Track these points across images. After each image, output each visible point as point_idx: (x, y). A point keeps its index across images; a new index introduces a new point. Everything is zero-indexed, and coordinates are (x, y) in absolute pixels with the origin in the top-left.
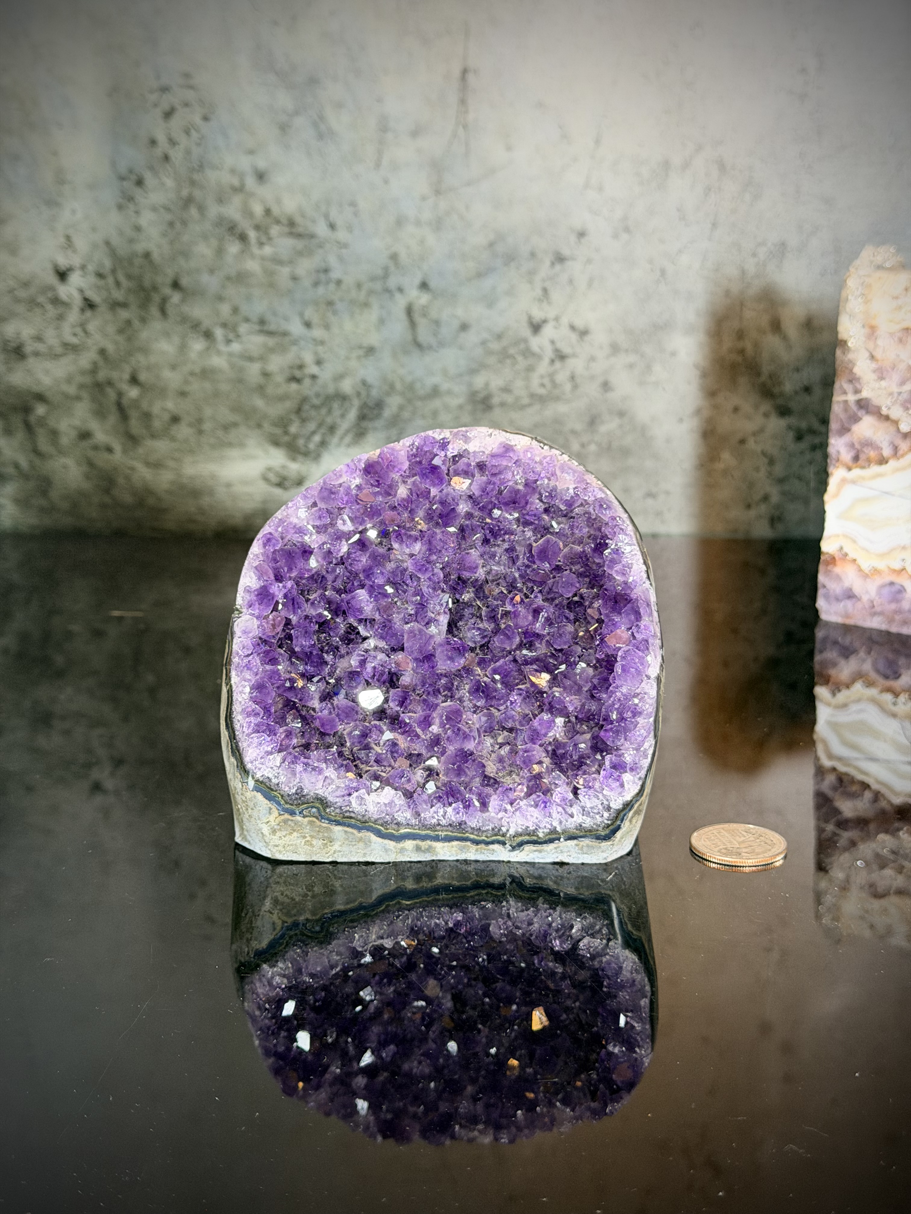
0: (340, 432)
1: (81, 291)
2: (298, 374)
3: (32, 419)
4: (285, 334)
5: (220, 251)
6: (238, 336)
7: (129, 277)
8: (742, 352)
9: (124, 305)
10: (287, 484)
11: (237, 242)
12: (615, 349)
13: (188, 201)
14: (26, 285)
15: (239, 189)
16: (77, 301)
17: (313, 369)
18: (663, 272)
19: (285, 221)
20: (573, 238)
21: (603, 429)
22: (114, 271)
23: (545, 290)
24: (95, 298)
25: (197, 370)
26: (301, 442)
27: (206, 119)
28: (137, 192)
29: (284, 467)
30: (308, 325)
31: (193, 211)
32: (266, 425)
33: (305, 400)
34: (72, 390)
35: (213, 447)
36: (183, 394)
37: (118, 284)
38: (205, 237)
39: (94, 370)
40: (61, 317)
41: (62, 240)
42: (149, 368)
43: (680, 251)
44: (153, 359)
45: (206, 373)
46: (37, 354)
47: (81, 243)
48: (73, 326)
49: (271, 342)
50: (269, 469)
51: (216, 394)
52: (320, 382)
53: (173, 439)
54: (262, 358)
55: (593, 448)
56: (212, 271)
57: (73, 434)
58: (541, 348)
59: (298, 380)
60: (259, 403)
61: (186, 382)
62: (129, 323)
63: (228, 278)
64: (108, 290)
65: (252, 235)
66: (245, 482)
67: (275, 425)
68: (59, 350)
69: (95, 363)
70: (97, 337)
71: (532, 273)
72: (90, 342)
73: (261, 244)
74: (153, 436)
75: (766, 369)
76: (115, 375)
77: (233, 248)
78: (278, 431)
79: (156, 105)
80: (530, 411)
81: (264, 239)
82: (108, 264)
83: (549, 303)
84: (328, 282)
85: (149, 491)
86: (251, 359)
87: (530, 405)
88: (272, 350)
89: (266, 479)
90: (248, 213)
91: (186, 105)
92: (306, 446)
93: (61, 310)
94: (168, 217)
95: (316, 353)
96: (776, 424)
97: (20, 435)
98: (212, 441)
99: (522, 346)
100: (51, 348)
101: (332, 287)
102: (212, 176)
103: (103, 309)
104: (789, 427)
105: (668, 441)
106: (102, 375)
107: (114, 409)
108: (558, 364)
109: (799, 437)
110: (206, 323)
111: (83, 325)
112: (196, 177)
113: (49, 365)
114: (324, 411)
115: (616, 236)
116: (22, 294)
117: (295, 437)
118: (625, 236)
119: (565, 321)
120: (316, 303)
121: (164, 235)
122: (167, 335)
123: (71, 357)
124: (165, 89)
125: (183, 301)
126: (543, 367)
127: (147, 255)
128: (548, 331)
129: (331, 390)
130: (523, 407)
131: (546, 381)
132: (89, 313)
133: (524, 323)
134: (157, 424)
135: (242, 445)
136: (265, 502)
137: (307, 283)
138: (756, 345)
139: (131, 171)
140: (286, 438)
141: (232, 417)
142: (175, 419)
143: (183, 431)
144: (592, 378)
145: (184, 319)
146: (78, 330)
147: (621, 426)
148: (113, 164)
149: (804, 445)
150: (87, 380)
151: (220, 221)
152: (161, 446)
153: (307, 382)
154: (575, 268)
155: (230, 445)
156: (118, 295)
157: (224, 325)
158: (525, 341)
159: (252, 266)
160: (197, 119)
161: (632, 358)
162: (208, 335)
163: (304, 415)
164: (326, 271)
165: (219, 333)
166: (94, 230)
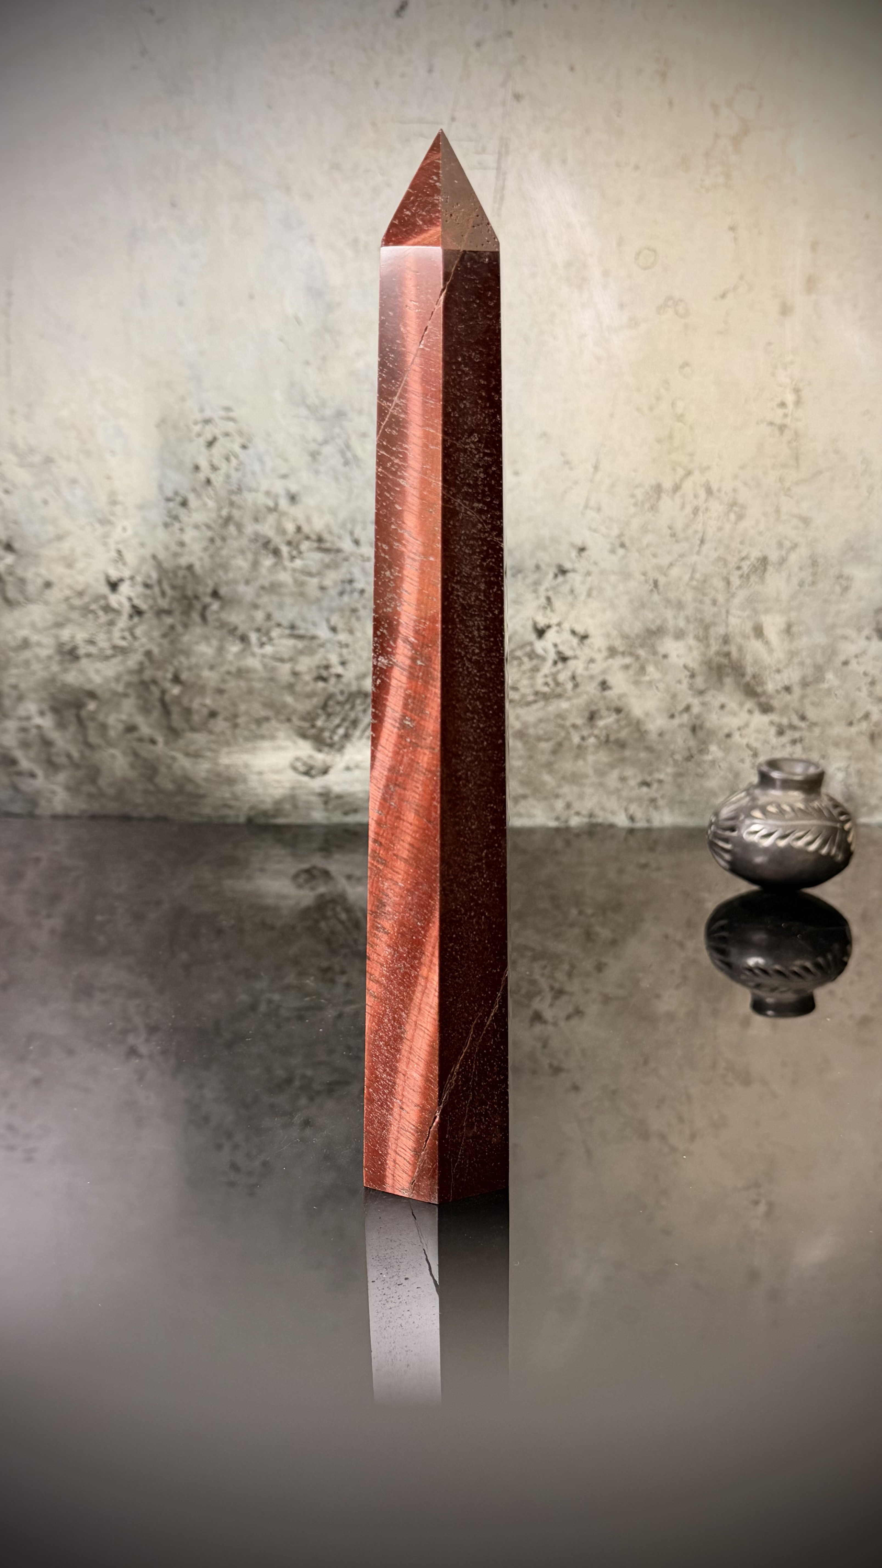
0: (362, 726)
1: (130, 599)
2: (324, 673)
3: (83, 713)
4: (313, 638)
5: (255, 564)
6: (271, 639)
7: (174, 587)
8: (728, 655)
9: (169, 612)
10: (313, 772)
11: (271, 556)
12: (612, 652)
13: (228, 520)
14: (81, 594)
15: (274, 509)
16: (127, 608)
17: (339, 670)
18: (656, 583)
19: (314, 537)
20: (574, 554)
21: (601, 723)
22: (160, 582)
23: (548, 599)
24: (143, 606)
25: (233, 669)
26: (326, 734)
27: (244, 447)
28: (182, 513)
29: (311, 757)
30: (334, 630)
31: (232, 529)
32: (295, 719)
33: (330, 696)
34: (120, 688)
35: (247, 739)
36: (220, 692)
37: (163, 594)
38: (242, 552)
39: (141, 670)
40: (111, 623)
41: (114, 554)
42: (190, 669)
43: (671, 565)
44: (193, 660)
45: (241, 673)
46: (88, 655)
47: (130, 557)
48: (122, 630)
49: (300, 645)
50: (298, 759)
51: (250, 691)
52: (344, 680)
53: (211, 732)
54: (291, 659)
55: (592, 740)
56: (247, 582)
57: (121, 727)
58: (545, 650)
59: (324, 679)
60: (289, 699)
61: (224, 681)
62: (172, 627)
63: (263, 588)
64: (154, 599)
65: (285, 549)
66: (277, 772)
67: (303, 719)
68: (109, 652)
69: (141, 664)
70: (144, 640)
71: (537, 583)
72: (136, 644)
73: (292, 558)
74: (193, 729)
75: (750, 670)
76: (159, 674)
77: (268, 562)
78: (306, 725)
79: (199, 435)
80: (535, 707)
81: (295, 553)
82: (154, 575)
83: (552, 611)
84: (352, 592)
85: (188, 779)
86: (282, 660)
87: (535, 702)
88: (301, 652)
89: (295, 769)
90: (282, 531)
91: (227, 435)
92: (331, 738)
93: (111, 616)
94: (209, 534)
95: (341, 655)
96: (760, 720)
97: (72, 728)
98: (246, 733)
99: (528, 649)
100: (102, 650)
101: (356, 595)
102: (249, 498)
103: (148, 615)
104: (772, 723)
105: (661, 734)
106: (147, 675)
107: (158, 704)
108: (560, 665)
109: (781, 732)
110: (242, 628)
111: (131, 630)
112: (234, 498)
113: (99, 665)
114: (347, 707)
115: (613, 551)
116: (77, 602)
117: (322, 730)
118: (621, 552)
119: (566, 626)
120: (341, 610)
121: (205, 549)
122: (206, 638)
123: (120, 658)
124: (207, 421)
125: (222, 608)
126: (547, 668)
127: (190, 568)
128: (551, 636)
129: (354, 688)
130: (528, 704)
131: (550, 680)
132: (136, 619)
133: (530, 627)
134: (196, 718)
135: (273, 737)
136: (293, 788)
137: (333, 592)
138: (740, 649)
139: (176, 493)
140: (313, 731)
141: (263, 713)
142: (213, 714)
143: (220, 725)
144: (592, 677)
145: (222, 625)
146: (127, 634)
147: (618, 721)
148: (161, 487)
149: (784, 739)
150: (135, 679)
151: (256, 537)
152: (200, 739)
153: (333, 680)
154: (575, 579)
155: (263, 737)
156: (163, 603)
157: (258, 630)
158: (531, 644)
159: (284, 577)
160: (237, 448)
161: (628, 660)
162: (244, 639)
163: (330, 710)
164: (351, 581)
165: (253, 637)
166: (142, 545)
